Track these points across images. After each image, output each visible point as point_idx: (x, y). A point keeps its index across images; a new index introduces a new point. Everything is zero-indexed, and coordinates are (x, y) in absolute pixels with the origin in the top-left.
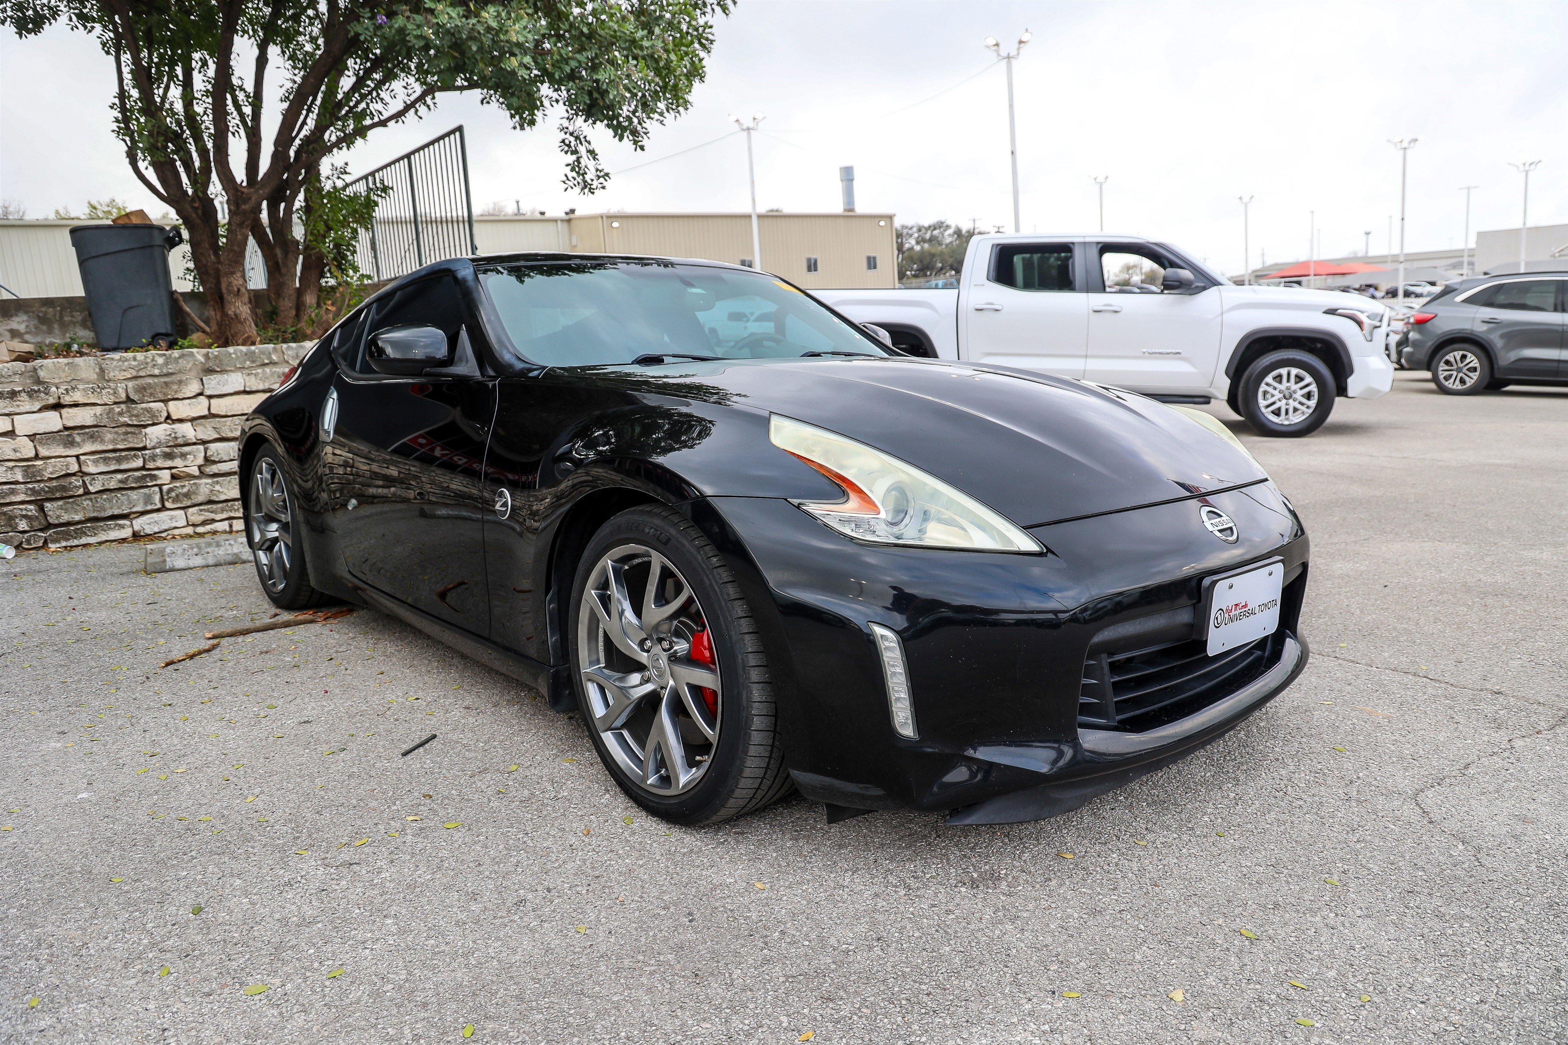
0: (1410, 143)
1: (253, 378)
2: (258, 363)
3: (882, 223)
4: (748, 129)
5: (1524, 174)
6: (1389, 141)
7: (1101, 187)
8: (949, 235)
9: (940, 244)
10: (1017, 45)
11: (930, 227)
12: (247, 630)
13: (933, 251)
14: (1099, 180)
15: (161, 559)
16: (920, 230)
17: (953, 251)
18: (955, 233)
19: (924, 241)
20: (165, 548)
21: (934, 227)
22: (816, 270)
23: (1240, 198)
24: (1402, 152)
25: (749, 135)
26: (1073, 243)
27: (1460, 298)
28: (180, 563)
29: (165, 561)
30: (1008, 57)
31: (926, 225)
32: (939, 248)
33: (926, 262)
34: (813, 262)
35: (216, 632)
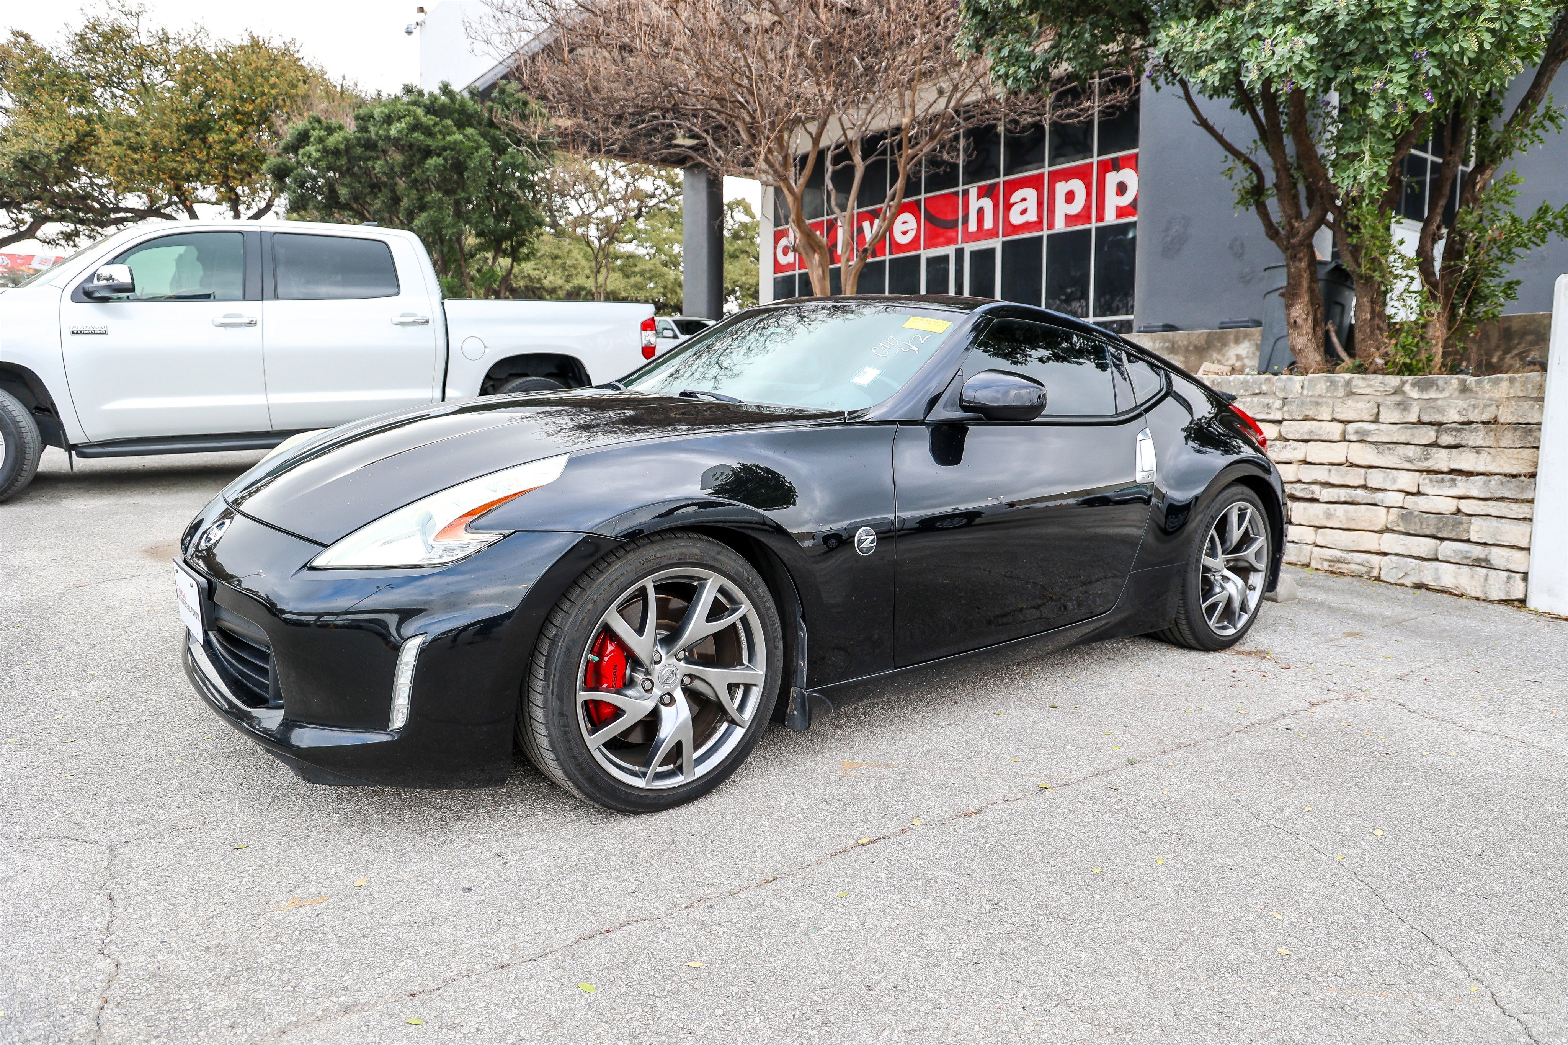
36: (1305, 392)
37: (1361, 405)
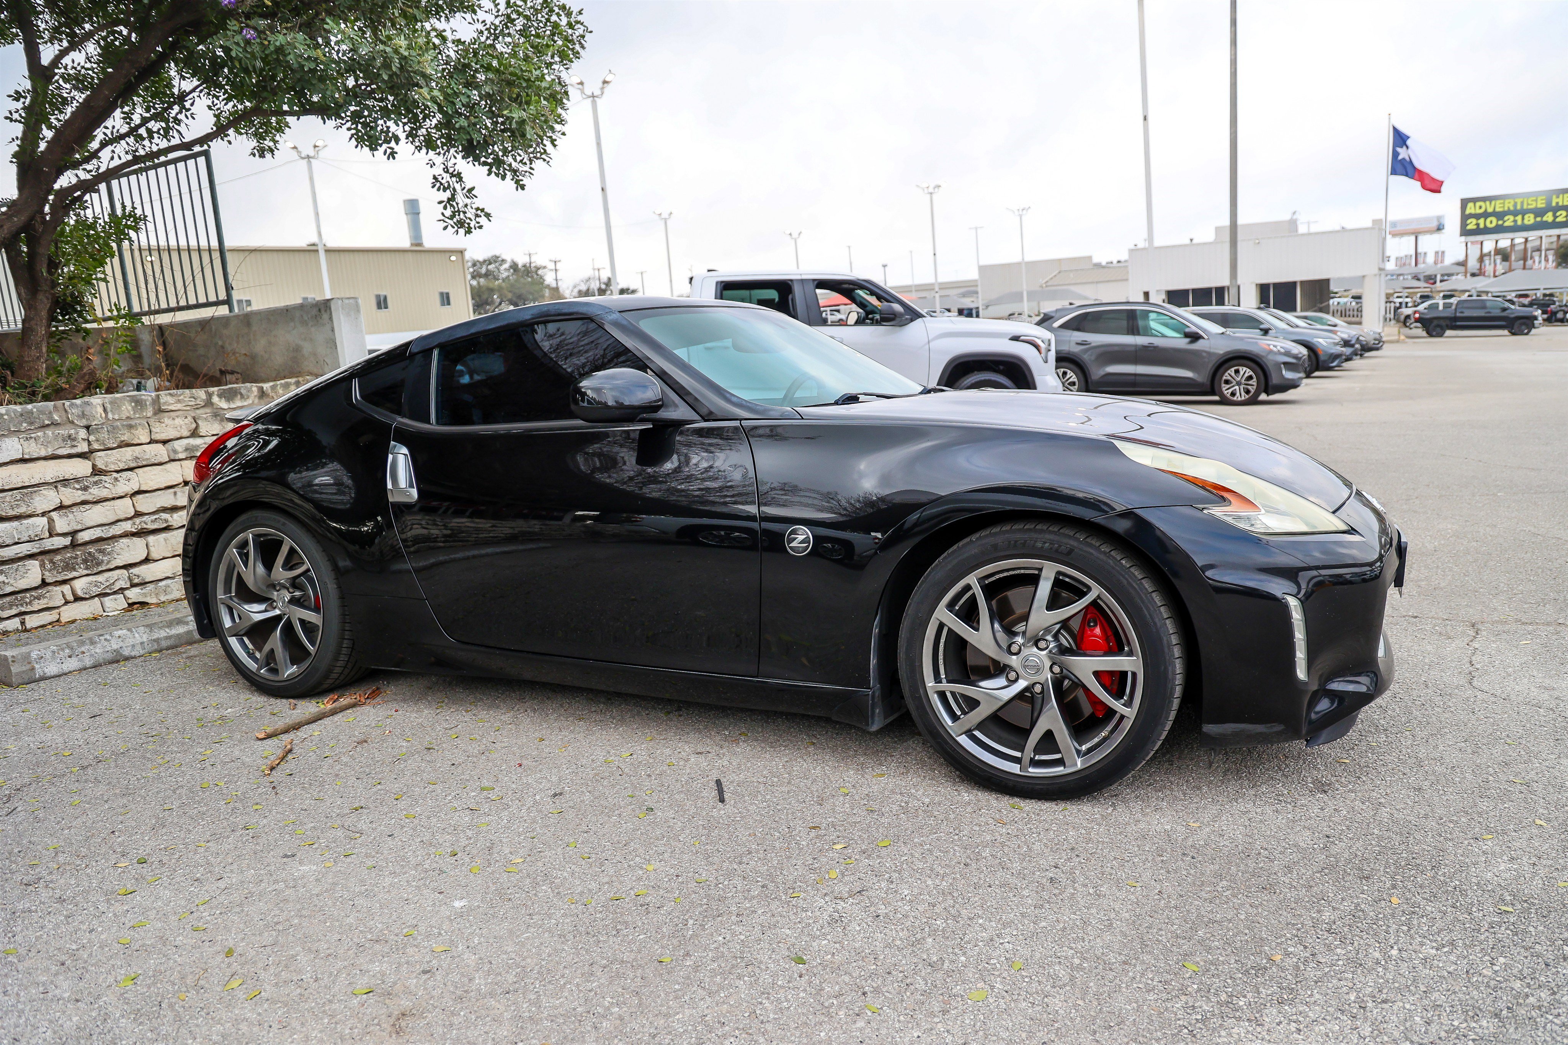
0: (934, 188)
1: (32, 442)
2: (37, 425)
3: (453, 258)
4: (308, 157)
5: (1018, 218)
6: (918, 186)
7: (666, 223)
8: (505, 269)
9: (496, 278)
10: (601, 85)
11: (485, 261)
12: (299, 723)
13: (491, 285)
14: (663, 216)
15: (28, 667)
16: (474, 265)
17: (512, 286)
18: (511, 267)
19: (480, 276)
20: (29, 653)
21: (489, 262)
22: (386, 307)
23: (790, 234)
24: (928, 196)
25: (310, 164)
26: (791, 280)
27: (1056, 324)
28: (52, 669)
29: (33, 669)
30: (593, 96)
31: (481, 259)
32: (497, 283)
33: (485, 297)
34: (382, 299)
35: (269, 730)
36: (110, 416)
37: (179, 421)
